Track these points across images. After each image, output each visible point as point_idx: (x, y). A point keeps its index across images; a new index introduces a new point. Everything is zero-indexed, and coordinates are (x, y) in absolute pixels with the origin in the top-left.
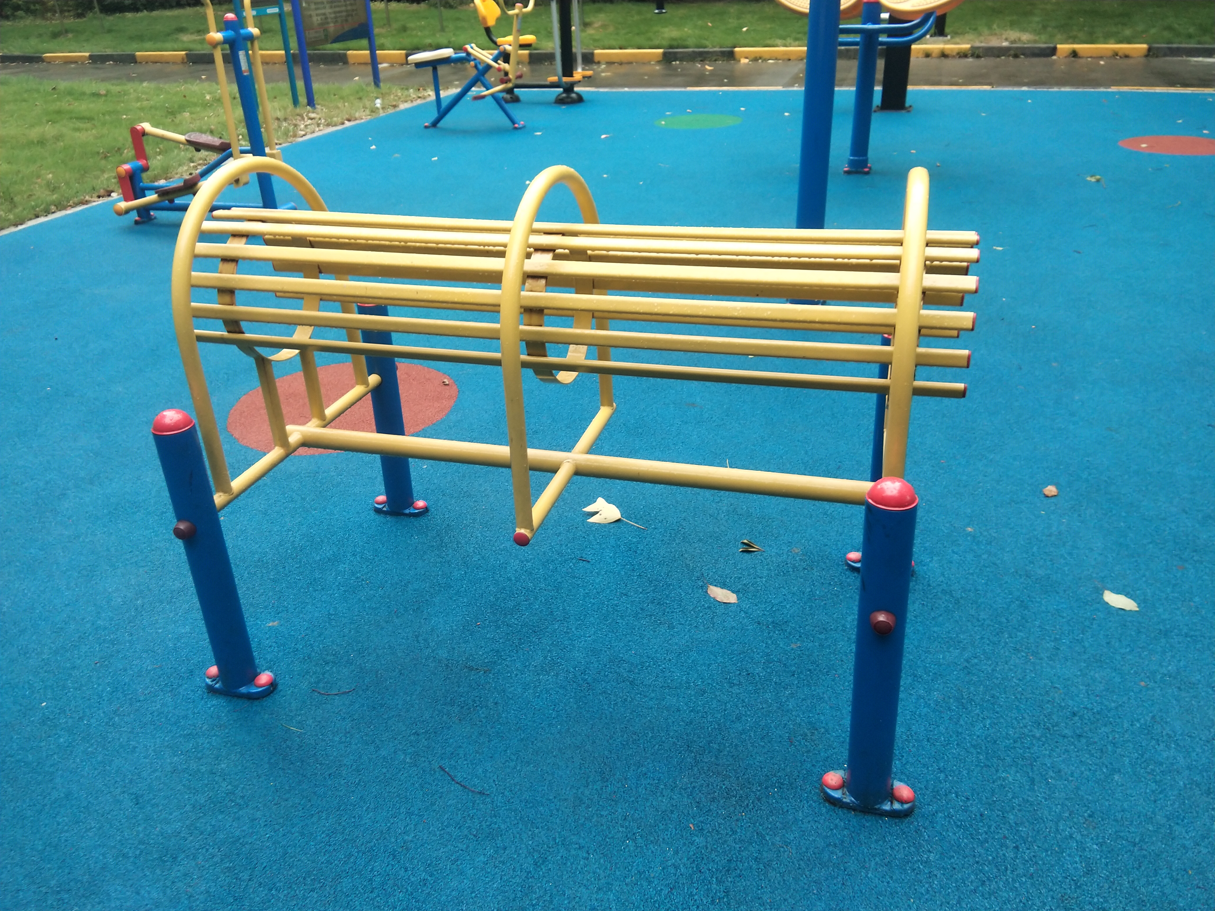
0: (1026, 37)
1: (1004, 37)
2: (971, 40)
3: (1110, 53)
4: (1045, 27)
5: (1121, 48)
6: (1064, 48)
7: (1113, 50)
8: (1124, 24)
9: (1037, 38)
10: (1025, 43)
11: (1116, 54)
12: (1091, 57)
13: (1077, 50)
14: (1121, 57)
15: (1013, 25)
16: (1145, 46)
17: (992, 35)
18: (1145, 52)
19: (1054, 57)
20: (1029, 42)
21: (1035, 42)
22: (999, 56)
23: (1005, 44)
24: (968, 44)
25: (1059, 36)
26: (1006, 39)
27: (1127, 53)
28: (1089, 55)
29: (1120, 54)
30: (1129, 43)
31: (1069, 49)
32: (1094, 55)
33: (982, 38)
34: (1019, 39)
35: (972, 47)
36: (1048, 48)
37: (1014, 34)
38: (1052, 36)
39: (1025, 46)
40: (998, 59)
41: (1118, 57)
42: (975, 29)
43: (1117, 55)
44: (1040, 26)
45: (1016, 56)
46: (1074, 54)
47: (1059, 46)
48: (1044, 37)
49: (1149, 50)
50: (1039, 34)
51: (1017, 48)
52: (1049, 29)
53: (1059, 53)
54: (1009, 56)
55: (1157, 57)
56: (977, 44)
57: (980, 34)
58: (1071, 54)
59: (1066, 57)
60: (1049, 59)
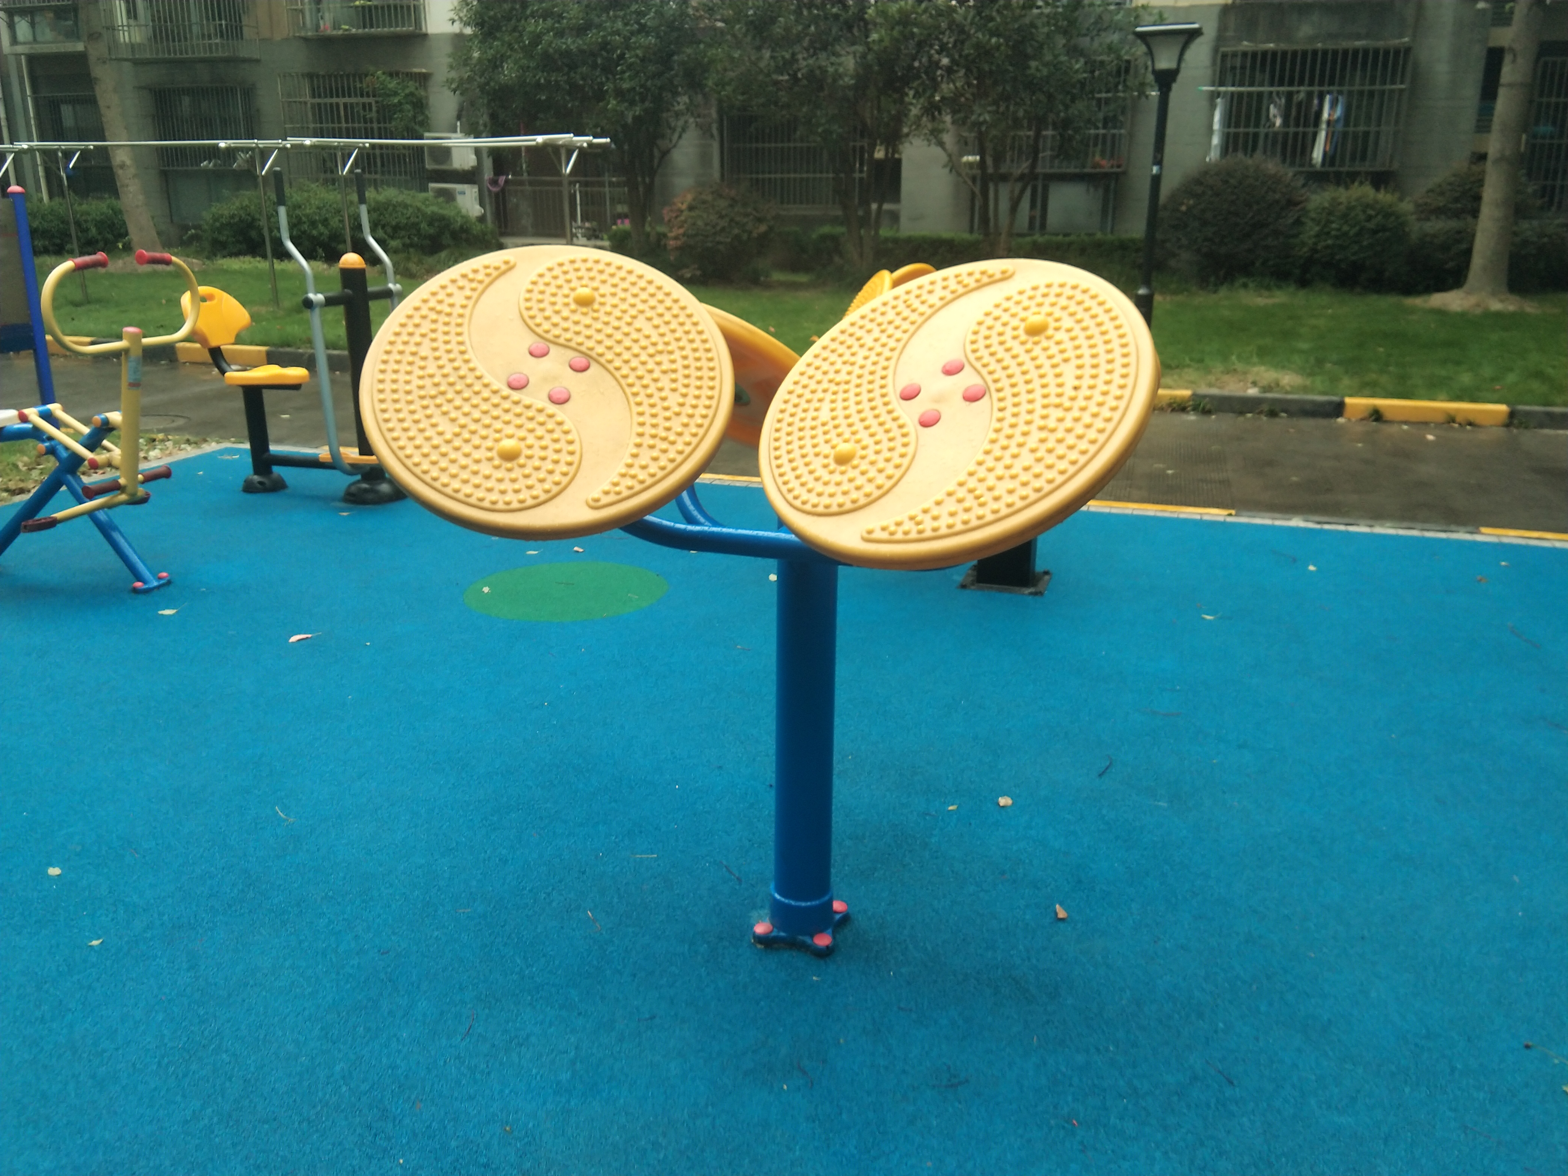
0: (1289, 379)
1: (1251, 378)
2: (1193, 382)
3: (1441, 418)
4: (1320, 362)
5: (1458, 410)
6: (1357, 403)
7: (1445, 412)
8: (1458, 363)
9: (1308, 382)
10: (1287, 392)
11: (1451, 419)
12: (1406, 423)
13: (1382, 410)
14: (1460, 424)
15: (1264, 354)
16: (1503, 408)
17: (1227, 372)
18: (1503, 418)
19: (1341, 420)
20: (1295, 389)
21: (1305, 389)
22: (1242, 413)
23: (1252, 392)
24: (1187, 388)
25: (1346, 381)
26: (1254, 384)
27: (1471, 418)
28: (1402, 418)
29: (1458, 419)
30: (1474, 400)
31: (1366, 406)
32: (1413, 419)
33: (1211, 378)
34: (1278, 385)
35: (1195, 396)
36: (1330, 403)
37: (1266, 374)
38: (1334, 380)
39: (1290, 397)
40: (1241, 419)
41: (1456, 425)
42: (1201, 361)
43: (1454, 421)
44: (1312, 360)
45: (1273, 414)
46: (1377, 415)
47: (1348, 400)
48: (1319, 382)
49: (1512, 415)
50: (1311, 374)
51: (1275, 401)
52: (1328, 366)
53: (1348, 412)
54: (1261, 412)
55: (1526, 428)
56: (1204, 390)
57: (1208, 371)
58: (1371, 415)
59: (1362, 419)
60: (1333, 421)
